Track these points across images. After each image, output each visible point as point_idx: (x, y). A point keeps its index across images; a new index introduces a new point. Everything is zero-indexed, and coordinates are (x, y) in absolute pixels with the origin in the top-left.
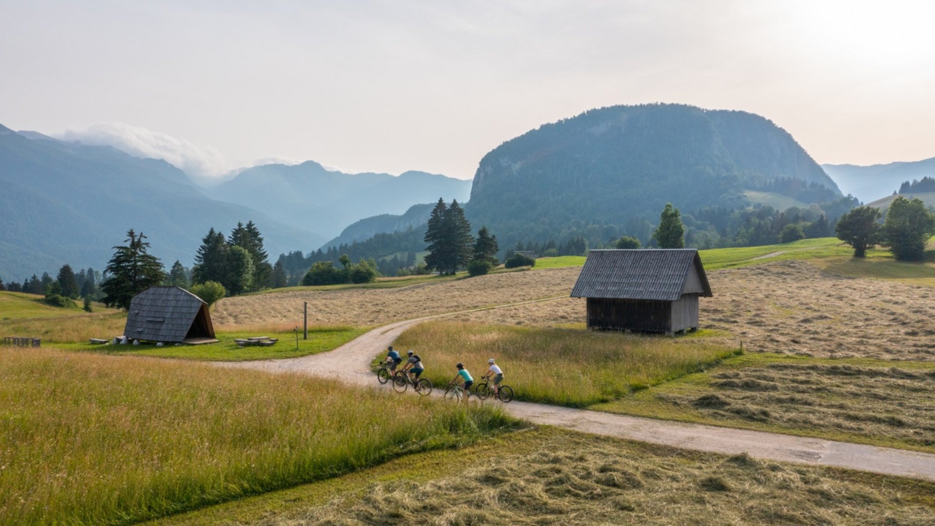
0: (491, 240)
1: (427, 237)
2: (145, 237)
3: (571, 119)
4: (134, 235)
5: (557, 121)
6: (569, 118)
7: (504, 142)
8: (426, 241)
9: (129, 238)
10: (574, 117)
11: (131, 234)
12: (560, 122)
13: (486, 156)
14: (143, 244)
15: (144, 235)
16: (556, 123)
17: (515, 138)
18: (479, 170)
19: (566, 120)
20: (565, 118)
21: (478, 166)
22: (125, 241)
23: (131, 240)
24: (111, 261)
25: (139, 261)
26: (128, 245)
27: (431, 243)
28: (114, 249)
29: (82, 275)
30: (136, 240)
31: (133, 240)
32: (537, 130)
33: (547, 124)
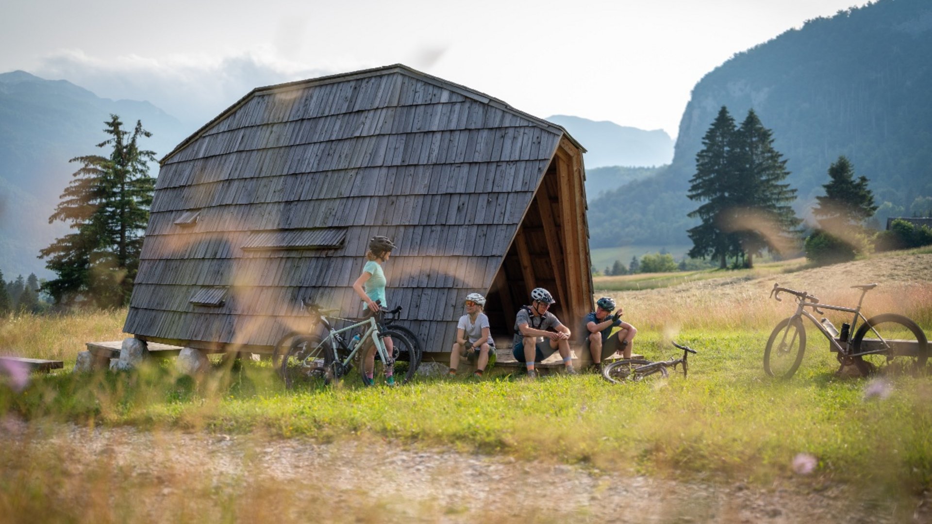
0: (859, 186)
1: (694, 188)
2: (148, 135)
3: (864, 8)
4: (121, 128)
5: (836, 14)
6: (860, 6)
7: (735, 55)
8: (691, 197)
9: (112, 137)
10: (870, 4)
11: (115, 126)
12: (842, 14)
13: (703, 80)
14: (141, 153)
15: (145, 127)
16: (835, 17)
17: (756, 47)
18: (690, 105)
19: (854, 10)
20: (852, 6)
21: (689, 98)
22: (101, 145)
23: (114, 144)
24: (68, 192)
25: (133, 193)
26: (108, 152)
27: (705, 201)
28: (73, 163)
29: (19, 284)
30: (126, 141)
31: (119, 142)
32: (798, 31)
33: (817, 19)
